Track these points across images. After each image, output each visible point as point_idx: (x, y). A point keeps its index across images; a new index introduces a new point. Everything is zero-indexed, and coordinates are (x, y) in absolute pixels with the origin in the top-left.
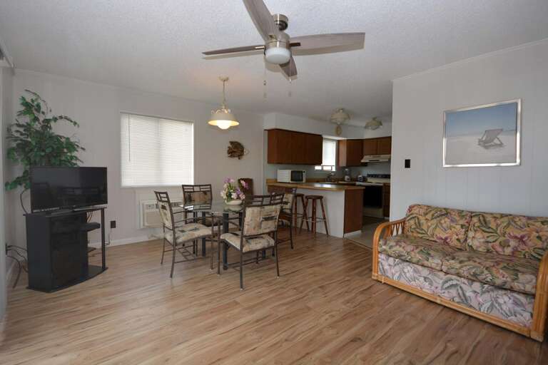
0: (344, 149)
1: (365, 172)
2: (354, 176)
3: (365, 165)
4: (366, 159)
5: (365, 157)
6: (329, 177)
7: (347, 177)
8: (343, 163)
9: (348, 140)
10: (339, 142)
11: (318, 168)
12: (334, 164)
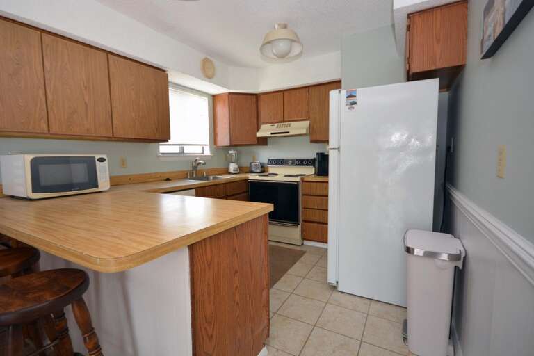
0: (223, 112)
1: (264, 155)
2: (245, 164)
3: (263, 141)
4: (264, 131)
5: (263, 127)
6: (194, 168)
7: (232, 167)
8: (224, 140)
9: (230, 93)
10: (214, 98)
11: (164, 148)
12: (207, 142)
